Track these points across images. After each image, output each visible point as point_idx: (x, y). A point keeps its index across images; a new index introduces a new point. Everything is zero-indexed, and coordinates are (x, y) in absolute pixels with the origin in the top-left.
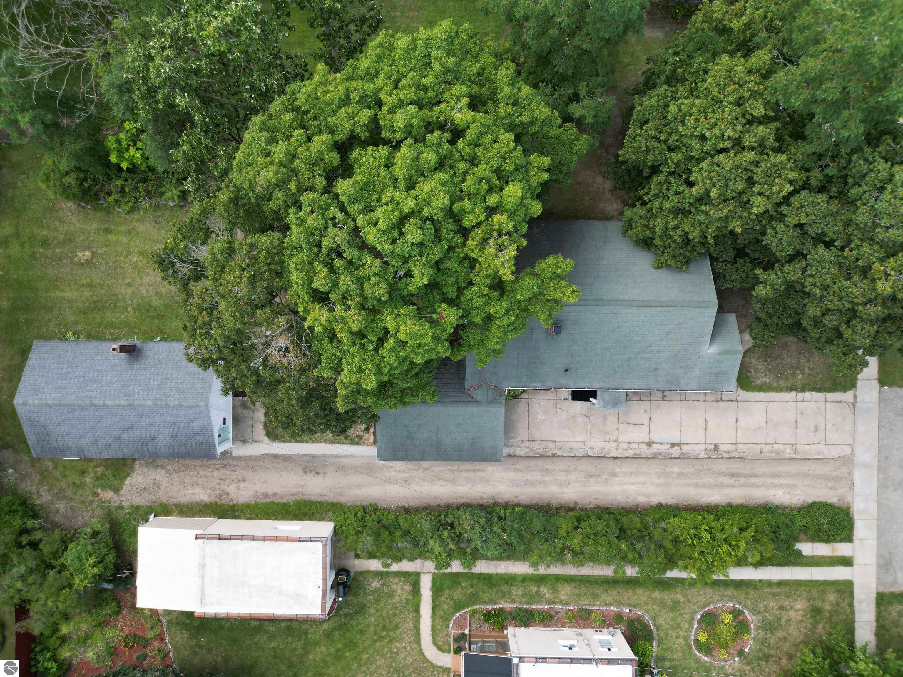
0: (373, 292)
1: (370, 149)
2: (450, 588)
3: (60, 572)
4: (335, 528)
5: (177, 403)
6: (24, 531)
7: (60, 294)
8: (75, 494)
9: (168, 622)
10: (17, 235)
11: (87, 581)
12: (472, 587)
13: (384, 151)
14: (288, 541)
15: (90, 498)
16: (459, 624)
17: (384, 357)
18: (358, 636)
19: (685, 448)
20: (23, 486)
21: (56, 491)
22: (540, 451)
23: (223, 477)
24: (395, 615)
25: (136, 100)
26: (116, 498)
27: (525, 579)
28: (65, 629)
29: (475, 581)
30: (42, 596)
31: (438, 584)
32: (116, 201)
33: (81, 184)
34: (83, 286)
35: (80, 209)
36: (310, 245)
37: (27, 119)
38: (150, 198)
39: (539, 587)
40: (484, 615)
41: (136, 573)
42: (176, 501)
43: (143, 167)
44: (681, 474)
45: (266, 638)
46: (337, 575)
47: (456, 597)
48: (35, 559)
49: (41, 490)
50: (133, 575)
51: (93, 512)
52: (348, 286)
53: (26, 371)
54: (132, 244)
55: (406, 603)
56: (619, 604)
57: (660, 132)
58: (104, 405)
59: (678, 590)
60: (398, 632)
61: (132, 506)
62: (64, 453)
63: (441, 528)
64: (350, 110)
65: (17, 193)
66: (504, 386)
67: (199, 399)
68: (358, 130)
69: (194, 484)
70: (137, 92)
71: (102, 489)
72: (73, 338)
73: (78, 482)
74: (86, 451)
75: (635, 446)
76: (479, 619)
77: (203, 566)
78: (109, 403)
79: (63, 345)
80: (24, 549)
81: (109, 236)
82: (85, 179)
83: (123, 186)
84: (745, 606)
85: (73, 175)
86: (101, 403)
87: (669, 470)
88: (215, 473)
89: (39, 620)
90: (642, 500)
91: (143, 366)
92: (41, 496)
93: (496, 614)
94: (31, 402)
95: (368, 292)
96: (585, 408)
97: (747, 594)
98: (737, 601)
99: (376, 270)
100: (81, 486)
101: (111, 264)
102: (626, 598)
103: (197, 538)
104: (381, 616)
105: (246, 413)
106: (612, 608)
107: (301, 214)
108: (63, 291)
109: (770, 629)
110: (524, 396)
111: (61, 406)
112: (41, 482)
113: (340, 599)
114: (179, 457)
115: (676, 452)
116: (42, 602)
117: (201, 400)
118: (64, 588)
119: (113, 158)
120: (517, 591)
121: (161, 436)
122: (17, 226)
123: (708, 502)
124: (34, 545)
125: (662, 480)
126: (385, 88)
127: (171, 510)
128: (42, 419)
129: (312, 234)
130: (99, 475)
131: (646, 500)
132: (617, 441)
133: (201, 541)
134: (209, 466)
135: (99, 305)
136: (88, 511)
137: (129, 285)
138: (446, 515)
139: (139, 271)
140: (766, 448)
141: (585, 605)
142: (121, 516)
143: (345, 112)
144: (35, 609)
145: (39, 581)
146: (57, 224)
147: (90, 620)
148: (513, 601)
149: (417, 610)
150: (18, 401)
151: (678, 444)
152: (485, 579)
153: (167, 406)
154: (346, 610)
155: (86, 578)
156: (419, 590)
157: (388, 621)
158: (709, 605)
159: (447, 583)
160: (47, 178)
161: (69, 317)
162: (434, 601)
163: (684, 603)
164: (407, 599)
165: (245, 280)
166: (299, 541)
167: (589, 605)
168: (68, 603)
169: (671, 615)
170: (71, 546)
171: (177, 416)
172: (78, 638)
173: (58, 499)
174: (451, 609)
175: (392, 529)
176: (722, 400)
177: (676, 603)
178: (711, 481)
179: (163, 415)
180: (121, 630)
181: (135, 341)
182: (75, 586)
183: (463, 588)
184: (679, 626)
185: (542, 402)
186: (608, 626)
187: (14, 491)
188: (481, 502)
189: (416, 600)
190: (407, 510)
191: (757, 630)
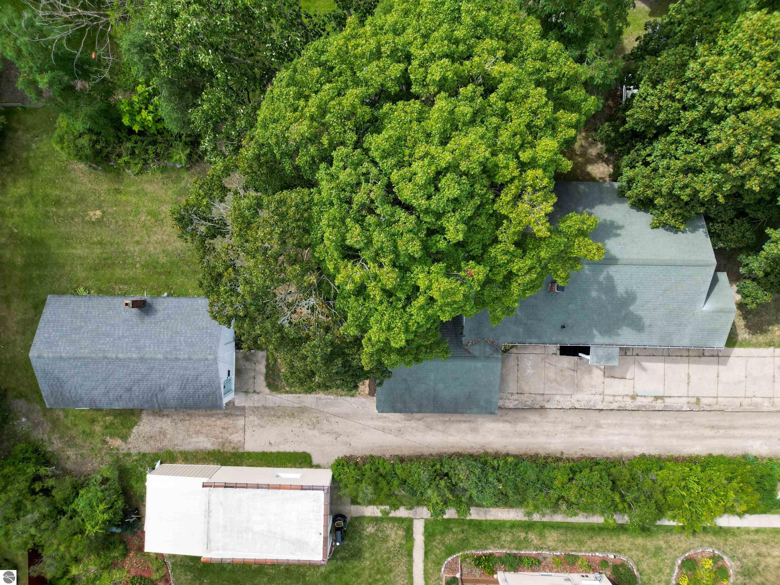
0: (407, 250)
1: (400, 104)
2: (442, 533)
3: (71, 518)
4: (333, 476)
5: (187, 356)
6: (37, 478)
7: (73, 251)
8: (85, 441)
9: (173, 564)
10: (31, 195)
11: (98, 527)
12: (463, 532)
13: (416, 105)
14: (291, 489)
15: (99, 446)
16: (451, 568)
17: (412, 315)
18: (354, 579)
19: (668, 401)
20: (35, 433)
21: (67, 439)
22: (529, 403)
23: (226, 426)
24: (389, 559)
25: (158, 59)
26: (123, 444)
27: (514, 525)
28: (74, 571)
29: (466, 527)
30: (56, 542)
31: (430, 530)
32: (127, 163)
33: (93, 146)
34: (94, 243)
35: (92, 170)
36: (341, 201)
37: (46, 80)
38: (158, 160)
39: (527, 533)
40: (475, 560)
41: (144, 517)
42: (181, 449)
43: (153, 130)
44: (663, 427)
45: (265, 579)
46: (334, 521)
47: (447, 542)
48: (48, 505)
49: (53, 438)
50: (140, 519)
51: (102, 459)
52: (383, 242)
53: (41, 324)
54: (141, 204)
55: (400, 547)
56: (605, 550)
57: (677, 91)
58: (117, 358)
59: (660, 537)
60: (392, 575)
61: (139, 453)
62: (76, 403)
63: (438, 478)
64: (381, 64)
65: (32, 154)
66: (501, 342)
67: (208, 352)
68: (389, 84)
69: (198, 433)
70: (159, 51)
71: (111, 437)
72: (84, 294)
73: (88, 430)
74: (97, 402)
75: (620, 398)
76: (470, 563)
77: (209, 512)
78: (121, 356)
79: (75, 300)
80: (38, 496)
81: (119, 196)
82: (97, 142)
83: (133, 148)
84: (724, 552)
85: (86, 138)
86: (114, 356)
87: (652, 422)
88: (218, 423)
89: (52, 565)
90: (626, 451)
91: (153, 321)
92: (53, 443)
93: (486, 560)
94: (46, 355)
95: (401, 248)
96: (572, 362)
97: (726, 540)
98: (716, 548)
99: (410, 227)
100: (91, 434)
101: (121, 223)
102: (610, 545)
103: (203, 486)
104: (376, 560)
105: (248, 365)
106: (597, 554)
107: (333, 169)
108: (73, 248)
109: (749, 574)
110: (514, 350)
111: (76, 358)
112: (53, 430)
113: (338, 544)
114: (186, 408)
115: (659, 405)
116: (55, 547)
117: (210, 354)
118: (75, 534)
119: (126, 121)
120: (506, 537)
121: (170, 388)
122: (31, 186)
123: (689, 453)
124: (47, 492)
125: (644, 432)
126: (415, 42)
127: (177, 457)
128: (56, 371)
129: (344, 190)
130: (107, 423)
131: (630, 450)
132: (603, 394)
133: (207, 489)
134: (212, 416)
135: (109, 261)
136: (97, 458)
137: (138, 243)
138: (442, 465)
139: (147, 229)
140: (746, 401)
141: (572, 551)
142: (128, 463)
143: (377, 66)
144: (47, 553)
145: (51, 527)
146: (69, 184)
147: (98, 562)
148: (502, 547)
149: (410, 555)
150: (33, 354)
151: (662, 398)
152: (475, 525)
153: (177, 359)
154: (342, 554)
155: (96, 524)
156: (412, 534)
157: (382, 565)
158: (689, 550)
159: (440, 528)
160: (61, 140)
161: (81, 273)
162: (426, 546)
163: (666, 549)
164: (401, 544)
165: (276, 236)
166: (302, 489)
167: (575, 551)
168: (80, 548)
169: (654, 560)
170: (82, 492)
171: (186, 369)
172: (87, 579)
173: (69, 446)
174: (443, 554)
175: (389, 478)
176: (704, 355)
177: (658, 549)
178: (692, 432)
179: (173, 368)
180: (128, 572)
181: (146, 296)
182: (87, 532)
183: (454, 533)
184: (661, 570)
185: (531, 357)
186: (594, 571)
187: (26, 438)
188: (471, 451)
189: (409, 545)
190: (402, 460)
191: (736, 575)
